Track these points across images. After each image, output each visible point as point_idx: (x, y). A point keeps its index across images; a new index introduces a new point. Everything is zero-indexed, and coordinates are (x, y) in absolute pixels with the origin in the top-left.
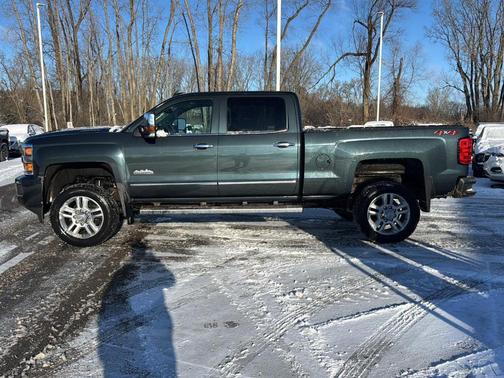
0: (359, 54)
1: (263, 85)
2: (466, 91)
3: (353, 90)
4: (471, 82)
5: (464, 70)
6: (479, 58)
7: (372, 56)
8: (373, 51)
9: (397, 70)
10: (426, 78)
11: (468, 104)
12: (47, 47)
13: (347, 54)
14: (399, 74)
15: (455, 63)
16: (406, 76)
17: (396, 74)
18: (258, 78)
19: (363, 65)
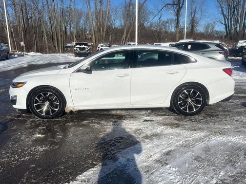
0: (174, 5)
1: (122, 22)
2: (225, 25)
3: (168, 25)
4: (228, 19)
5: (225, 13)
6: (232, 7)
8: (181, 2)
9: (192, 13)
11: (226, 30)
12: (9, 2)
13: (168, 4)
14: (195, 15)
15: (221, 9)
16: (198, 16)
17: (193, 15)
18: (120, 19)
19: (176, 10)
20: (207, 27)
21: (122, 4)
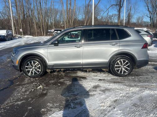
0: (117, 5)
1: (84, 16)
2: (150, 17)
3: (113, 18)
4: (152, 14)
6: (155, 6)
7: (121, 6)
8: (122, 4)
9: (129, 10)
10: (139, 13)
11: (151, 21)
12: (13, 5)
13: (113, 5)
14: (130, 11)
15: (147, 8)
16: (132, 12)
17: (129, 11)
18: (82, 14)
19: (118, 8)
20: (138, 19)
21: (84, 5)
